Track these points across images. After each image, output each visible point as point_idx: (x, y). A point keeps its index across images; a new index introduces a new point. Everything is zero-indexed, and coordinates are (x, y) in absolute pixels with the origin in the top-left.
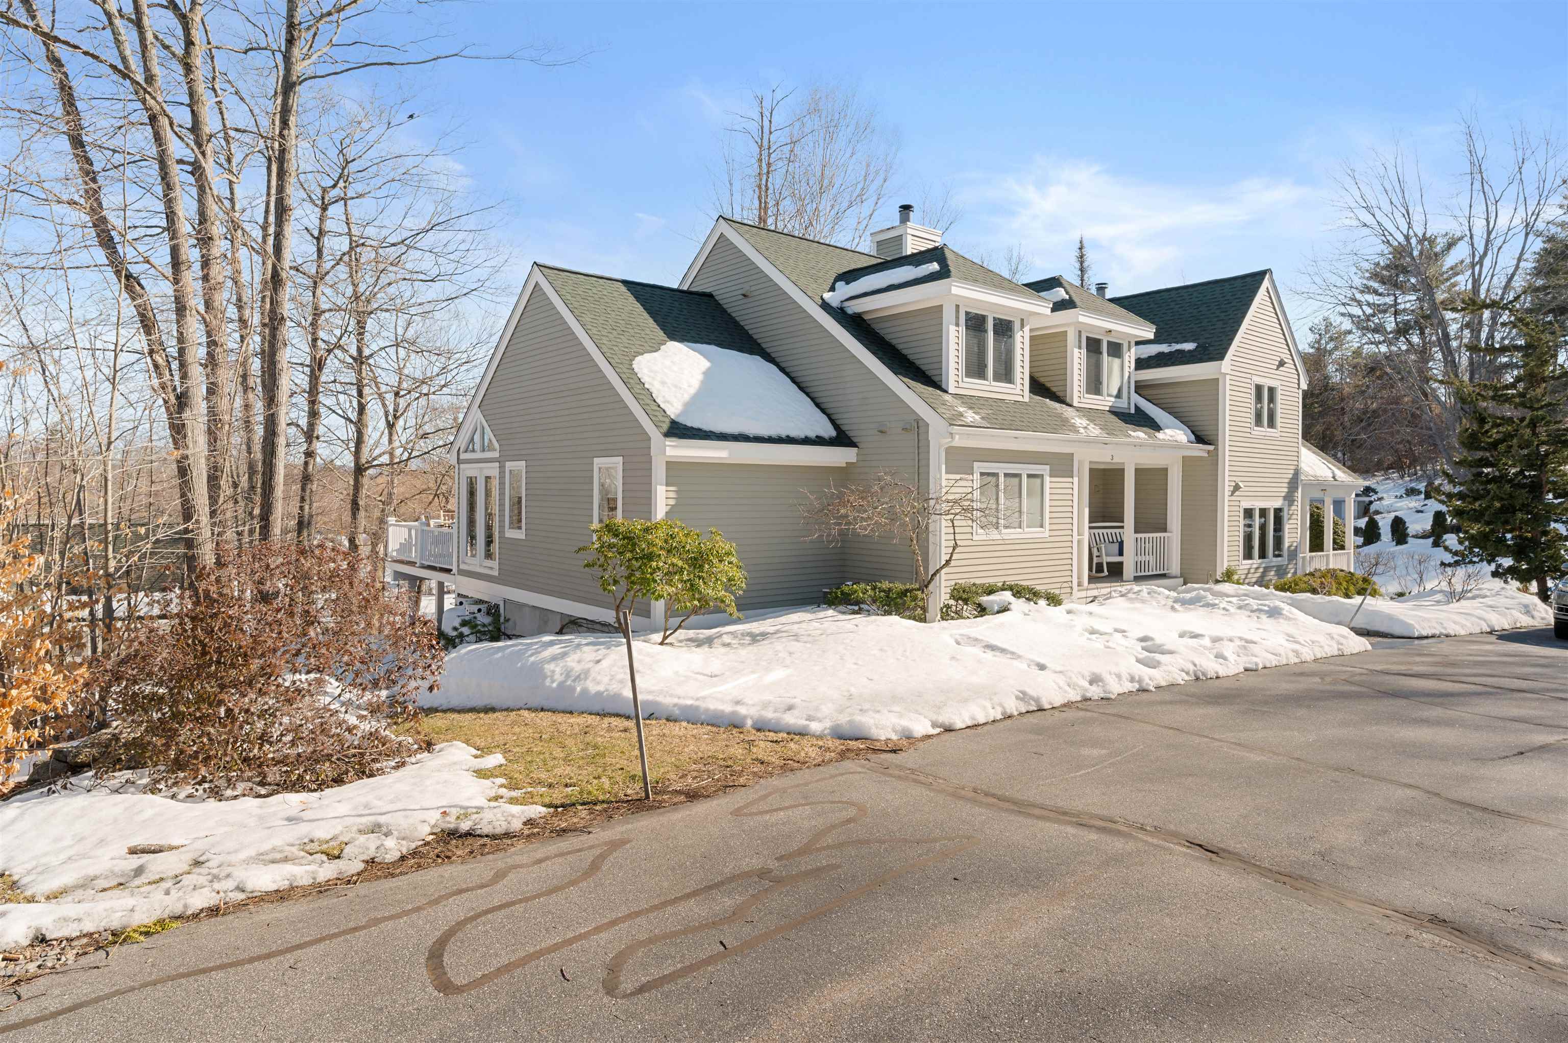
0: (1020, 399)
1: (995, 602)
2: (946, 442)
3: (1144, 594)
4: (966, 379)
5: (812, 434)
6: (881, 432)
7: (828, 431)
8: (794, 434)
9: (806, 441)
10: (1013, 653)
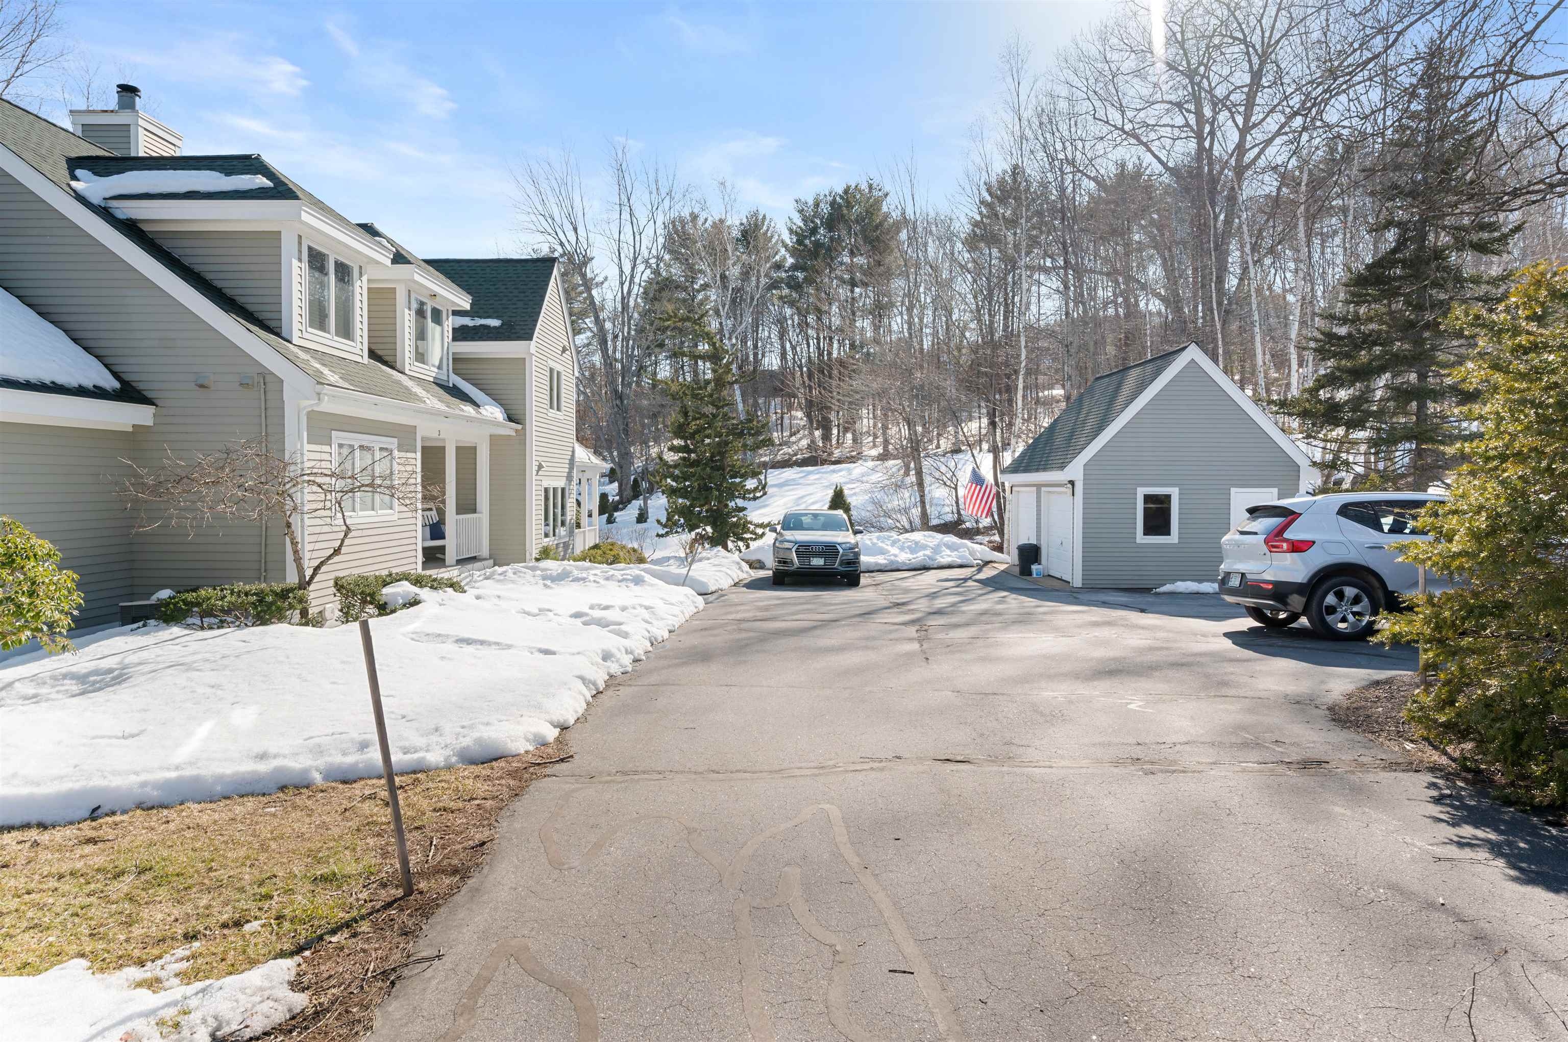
0: (359, 359)
1: (398, 594)
2: (309, 404)
3: (510, 574)
4: (309, 330)
5: (88, 383)
6: (202, 386)
7: (110, 383)
8: (61, 380)
9: (81, 391)
10: (497, 644)
